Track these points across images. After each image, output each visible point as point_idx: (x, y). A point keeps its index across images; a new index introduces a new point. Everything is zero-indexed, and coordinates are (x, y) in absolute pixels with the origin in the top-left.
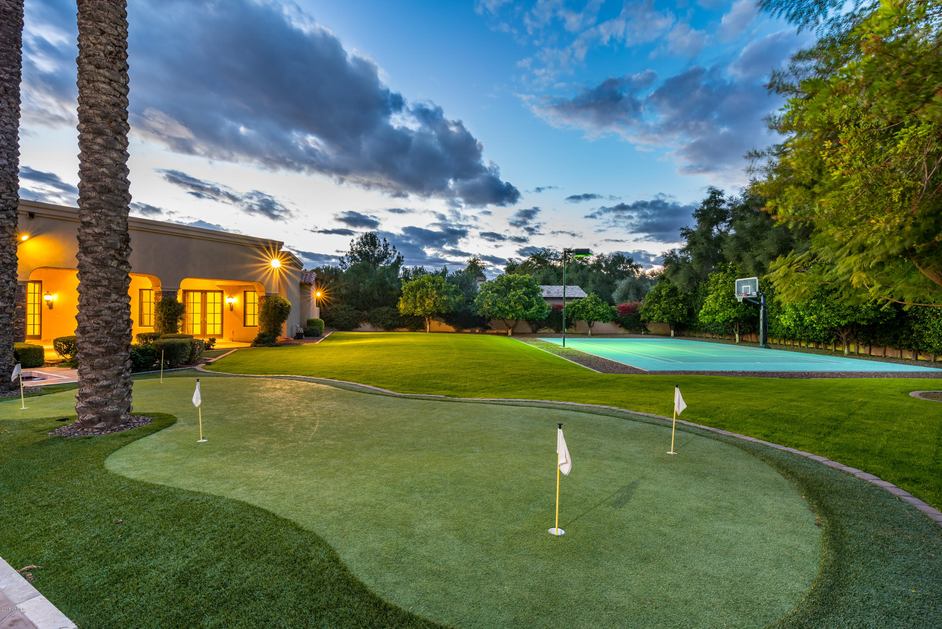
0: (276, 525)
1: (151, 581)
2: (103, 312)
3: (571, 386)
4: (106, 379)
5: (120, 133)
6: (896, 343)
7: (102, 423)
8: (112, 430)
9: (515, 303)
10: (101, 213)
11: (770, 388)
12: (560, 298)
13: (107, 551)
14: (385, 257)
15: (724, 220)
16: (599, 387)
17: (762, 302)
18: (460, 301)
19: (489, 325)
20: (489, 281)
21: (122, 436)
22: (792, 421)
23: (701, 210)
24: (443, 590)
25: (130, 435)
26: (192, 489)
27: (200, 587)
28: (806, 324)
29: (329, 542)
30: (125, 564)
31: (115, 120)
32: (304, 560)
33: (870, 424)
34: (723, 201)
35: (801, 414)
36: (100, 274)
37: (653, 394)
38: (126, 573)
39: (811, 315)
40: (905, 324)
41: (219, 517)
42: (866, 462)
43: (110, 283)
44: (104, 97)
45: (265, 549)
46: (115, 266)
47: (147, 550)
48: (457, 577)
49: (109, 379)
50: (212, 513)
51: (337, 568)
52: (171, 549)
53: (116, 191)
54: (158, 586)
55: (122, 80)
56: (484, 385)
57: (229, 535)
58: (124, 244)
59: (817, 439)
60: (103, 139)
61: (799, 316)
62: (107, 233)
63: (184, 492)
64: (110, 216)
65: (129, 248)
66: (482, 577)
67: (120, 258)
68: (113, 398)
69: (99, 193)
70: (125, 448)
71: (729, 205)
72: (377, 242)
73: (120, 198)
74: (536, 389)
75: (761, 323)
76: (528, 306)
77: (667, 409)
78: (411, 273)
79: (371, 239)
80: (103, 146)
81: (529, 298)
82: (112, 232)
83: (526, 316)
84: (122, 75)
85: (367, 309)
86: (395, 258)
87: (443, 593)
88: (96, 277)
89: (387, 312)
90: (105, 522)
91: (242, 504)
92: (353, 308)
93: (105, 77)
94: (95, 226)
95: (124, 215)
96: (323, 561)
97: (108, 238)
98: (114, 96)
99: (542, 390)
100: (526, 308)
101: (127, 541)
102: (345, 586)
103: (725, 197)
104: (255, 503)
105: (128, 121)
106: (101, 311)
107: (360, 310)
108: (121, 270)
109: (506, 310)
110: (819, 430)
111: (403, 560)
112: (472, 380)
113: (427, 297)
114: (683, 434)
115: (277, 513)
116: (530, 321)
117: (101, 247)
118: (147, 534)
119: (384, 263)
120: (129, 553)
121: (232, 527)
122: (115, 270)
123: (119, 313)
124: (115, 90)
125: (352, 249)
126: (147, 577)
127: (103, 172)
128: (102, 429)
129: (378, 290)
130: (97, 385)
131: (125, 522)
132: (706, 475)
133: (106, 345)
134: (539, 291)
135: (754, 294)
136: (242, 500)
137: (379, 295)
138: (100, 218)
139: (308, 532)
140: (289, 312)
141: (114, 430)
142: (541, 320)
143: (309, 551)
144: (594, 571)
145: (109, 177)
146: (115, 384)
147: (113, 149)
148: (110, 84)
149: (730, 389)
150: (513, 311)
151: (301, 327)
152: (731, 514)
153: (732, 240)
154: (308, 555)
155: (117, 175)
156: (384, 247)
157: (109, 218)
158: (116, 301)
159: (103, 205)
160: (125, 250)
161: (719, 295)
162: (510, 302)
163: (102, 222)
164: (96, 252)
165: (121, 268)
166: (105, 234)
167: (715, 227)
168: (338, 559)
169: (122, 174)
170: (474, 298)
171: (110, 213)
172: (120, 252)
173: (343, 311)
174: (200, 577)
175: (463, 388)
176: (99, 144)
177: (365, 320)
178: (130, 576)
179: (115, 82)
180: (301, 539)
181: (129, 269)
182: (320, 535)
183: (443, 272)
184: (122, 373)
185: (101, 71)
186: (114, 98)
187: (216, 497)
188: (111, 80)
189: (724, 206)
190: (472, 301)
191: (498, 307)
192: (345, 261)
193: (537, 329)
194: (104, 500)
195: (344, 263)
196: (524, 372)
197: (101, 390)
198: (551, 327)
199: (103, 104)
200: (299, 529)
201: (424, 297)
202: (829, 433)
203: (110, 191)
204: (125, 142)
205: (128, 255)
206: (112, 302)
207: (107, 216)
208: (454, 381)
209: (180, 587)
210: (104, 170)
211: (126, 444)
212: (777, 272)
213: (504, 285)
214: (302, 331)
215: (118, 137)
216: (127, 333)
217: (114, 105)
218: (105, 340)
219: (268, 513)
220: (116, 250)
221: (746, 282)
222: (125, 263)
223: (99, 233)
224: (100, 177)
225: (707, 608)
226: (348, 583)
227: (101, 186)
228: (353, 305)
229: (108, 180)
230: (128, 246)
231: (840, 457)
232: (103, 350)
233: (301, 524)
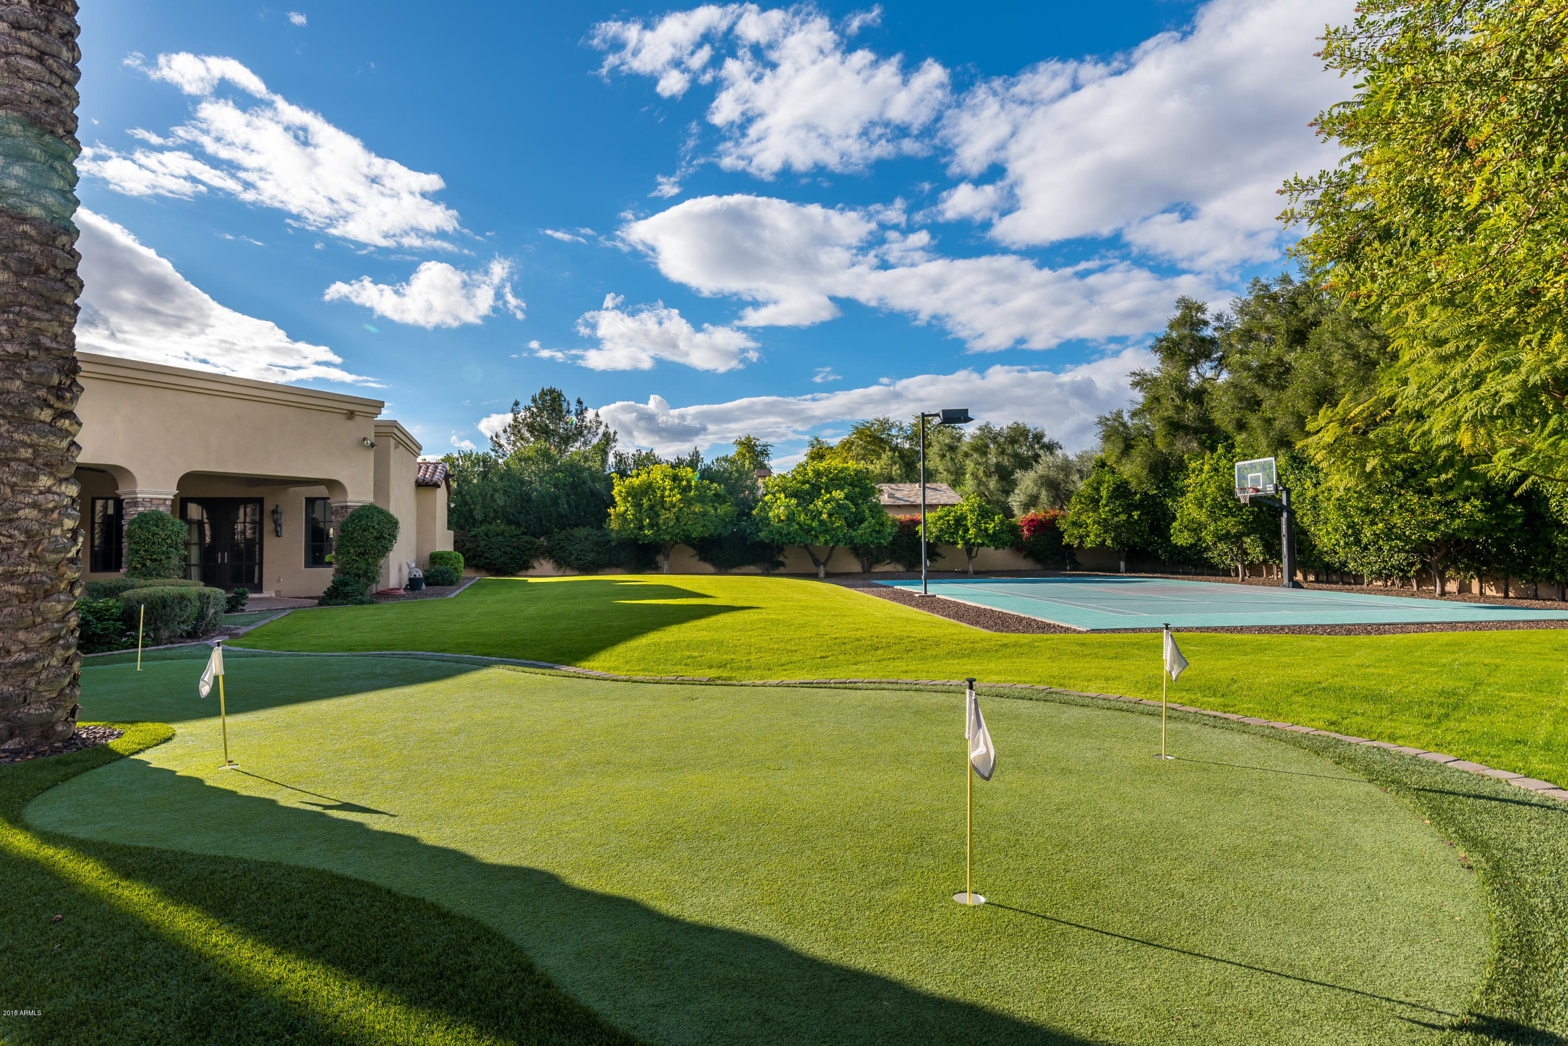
0: (396, 911)
1: (128, 1029)
2: (21, 513)
3: (950, 654)
4: (26, 649)
5: (61, 158)
6: (1525, 571)
7: (17, 740)
8: (37, 754)
9: (830, 515)
10: (19, 314)
11: (1318, 650)
12: (915, 507)
13: (30, 977)
14: (581, 434)
15: (1208, 357)
16: (1004, 656)
17: (1284, 503)
18: (726, 514)
19: (781, 559)
20: (780, 476)
21: (58, 762)
22: (1375, 698)
23: (1165, 339)
24: (757, 1013)
25: (76, 761)
26: (213, 852)
27: (238, 1036)
28: (1365, 540)
29: (509, 936)
30: (72, 998)
31: (52, 132)
32: (460, 972)
33: (1516, 699)
34: (1206, 323)
35: (1388, 685)
36: (16, 436)
37: (1106, 663)
38: (71, 1018)
39: (1373, 523)
40: (1541, 536)
41: (273, 900)
42: (1525, 758)
43: (36, 454)
44: (29, 86)
45: (374, 955)
46: (48, 420)
47: (116, 970)
48: (783, 989)
49: (31, 650)
50: (258, 894)
51: (531, 983)
52: (172, 967)
53: (51, 271)
54: (145, 1039)
55: (66, 54)
56: (784, 659)
57: (294, 933)
58: (67, 376)
59: (1426, 725)
60: (25, 167)
61: (1352, 526)
62: (31, 353)
63: (193, 859)
64: (38, 319)
65: (78, 385)
66: (834, 986)
67: (58, 405)
68: (41, 688)
69: (15, 273)
70: (66, 785)
71: (1215, 329)
72: (565, 405)
73: (59, 285)
74: (884, 663)
75: (1285, 542)
76: (855, 521)
77: (1139, 685)
78: (631, 461)
79: (553, 400)
80: (25, 181)
81: (856, 505)
82: (43, 353)
83: (851, 540)
84: (66, 44)
85: (546, 533)
86: (600, 435)
87: (759, 1020)
88: (7, 443)
89: (586, 538)
90: (24, 921)
91: (320, 874)
92: (519, 532)
93: (31, 46)
94: (8, 341)
95: (67, 319)
96: (499, 971)
97: (34, 363)
98: (49, 84)
99: (897, 663)
100: (849, 525)
101: (74, 955)
102: (552, 1016)
103: (1207, 317)
104: (349, 872)
105: (77, 135)
106: (17, 511)
107: (534, 535)
108: (61, 430)
109: (813, 529)
110: (1427, 711)
111: (667, 962)
112: (760, 650)
113: (663, 507)
114: (1178, 726)
115: (395, 889)
116: (858, 551)
117: (18, 383)
118: (117, 939)
119: (578, 444)
120: (79, 979)
121: (302, 917)
122: (47, 428)
123: (55, 515)
124: (51, 72)
125: (515, 420)
126: (119, 1023)
127: (24, 232)
128: (15, 753)
129: (568, 495)
130: (7, 660)
131: (69, 918)
132: (1239, 792)
133: (27, 579)
134: (874, 492)
135: (1270, 489)
136: (321, 868)
137: (570, 506)
138: (17, 324)
139: (463, 919)
140: (395, 537)
141: (43, 754)
142: (879, 546)
143: (469, 954)
144: (1058, 966)
145: (36, 242)
146: (44, 659)
147: (47, 188)
148: (40, 59)
149: (1246, 653)
150: (826, 531)
151: (417, 566)
152: (1300, 856)
153: (1226, 392)
154: (466, 962)
155: (54, 240)
156: (577, 415)
157: (36, 324)
158: (49, 490)
159: (23, 298)
160: (69, 389)
161: (1205, 495)
162: (821, 513)
163: (22, 333)
164: (8, 392)
165: (59, 424)
166: (27, 356)
167: (1193, 369)
168: (531, 965)
169: (63, 239)
170: (752, 509)
171: (38, 314)
172: (58, 391)
173: (500, 538)
174: (236, 1017)
175: (744, 664)
176: (16, 177)
177: (542, 554)
178: (83, 1023)
179: (53, 56)
180: (451, 932)
181: (76, 427)
182: (490, 924)
183: (691, 461)
184: (59, 637)
185: (23, 34)
186: (49, 88)
187: (263, 865)
188: (44, 53)
189: (1208, 332)
190: (749, 515)
191: (798, 524)
192: (503, 442)
193: (870, 566)
194: (23, 880)
195: (500, 446)
196: (859, 634)
197: (14, 671)
198: (898, 560)
199: (26, 98)
200: (445, 916)
201: (657, 508)
202: (1447, 716)
203: (38, 271)
204: (70, 176)
205: (75, 398)
206: (41, 493)
207: (31, 319)
208: (726, 653)
209: (194, 1037)
210: (27, 228)
211: (65, 778)
212: (1320, 434)
213: (808, 482)
214: (420, 574)
215: (58, 165)
216: (70, 555)
217: (49, 102)
218: (26, 569)
219: (376, 889)
220: (50, 388)
221: (1253, 467)
222: (70, 415)
223: (16, 354)
224: (18, 242)
225: (1294, 1023)
226: (557, 1011)
227: (21, 261)
228: (518, 525)
229: (34, 248)
230: (74, 381)
231: (1478, 754)
232: (21, 590)
233: (446, 905)
